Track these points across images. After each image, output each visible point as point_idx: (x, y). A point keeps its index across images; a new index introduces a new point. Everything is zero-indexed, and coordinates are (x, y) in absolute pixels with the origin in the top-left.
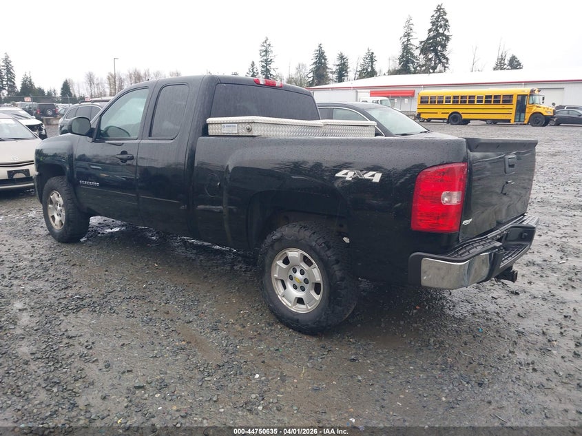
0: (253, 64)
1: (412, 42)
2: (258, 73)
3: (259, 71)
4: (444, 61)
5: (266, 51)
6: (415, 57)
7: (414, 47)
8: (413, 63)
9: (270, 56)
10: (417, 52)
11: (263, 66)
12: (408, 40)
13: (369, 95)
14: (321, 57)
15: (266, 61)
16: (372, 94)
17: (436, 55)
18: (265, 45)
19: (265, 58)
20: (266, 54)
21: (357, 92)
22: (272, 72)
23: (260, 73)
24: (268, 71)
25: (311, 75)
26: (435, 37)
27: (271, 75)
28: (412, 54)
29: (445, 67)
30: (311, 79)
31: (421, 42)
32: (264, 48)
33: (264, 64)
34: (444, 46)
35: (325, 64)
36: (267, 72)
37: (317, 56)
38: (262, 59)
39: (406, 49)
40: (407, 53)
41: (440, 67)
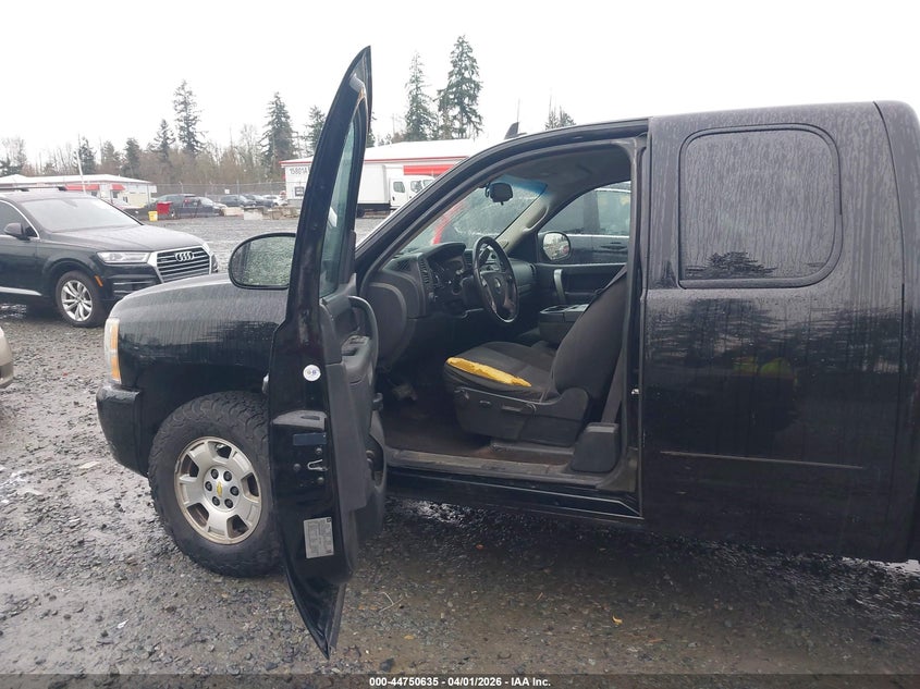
0: (164, 125)
1: (423, 90)
2: (174, 140)
3: (176, 136)
4: (477, 120)
5: (185, 103)
6: (429, 114)
7: (427, 99)
8: (428, 123)
9: (193, 111)
10: (433, 107)
11: (182, 128)
12: (418, 88)
13: (402, 172)
14: (279, 112)
15: (186, 119)
16: (408, 171)
17: (463, 109)
18: (182, 92)
19: (184, 114)
20: (186, 107)
21: (384, 168)
22: (199, 138)
23: (178, 139)
24: (191, 135)
25: (266, 141)
26: (458, 84)
27: (197, 142)
28: (425, 110)
29: (478, 129)
30: (267, 148)
31: (440, 92)
32: (181, 99)
33: (182, 124)
34: (473, 98)
35: (287, 125)
36: (189, 138)
37: (274, 112)
38: (179, 116)
39: (416, 102)
40: (418, 107)
41: (469, 129)
